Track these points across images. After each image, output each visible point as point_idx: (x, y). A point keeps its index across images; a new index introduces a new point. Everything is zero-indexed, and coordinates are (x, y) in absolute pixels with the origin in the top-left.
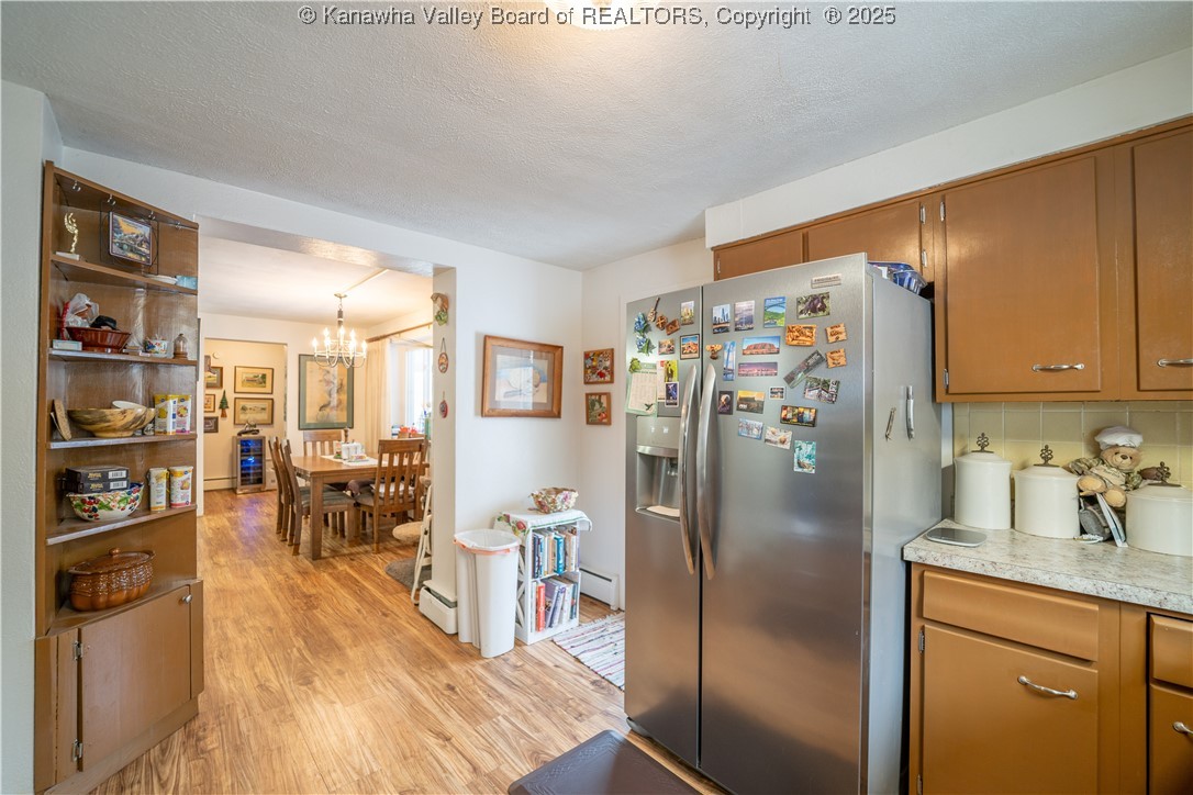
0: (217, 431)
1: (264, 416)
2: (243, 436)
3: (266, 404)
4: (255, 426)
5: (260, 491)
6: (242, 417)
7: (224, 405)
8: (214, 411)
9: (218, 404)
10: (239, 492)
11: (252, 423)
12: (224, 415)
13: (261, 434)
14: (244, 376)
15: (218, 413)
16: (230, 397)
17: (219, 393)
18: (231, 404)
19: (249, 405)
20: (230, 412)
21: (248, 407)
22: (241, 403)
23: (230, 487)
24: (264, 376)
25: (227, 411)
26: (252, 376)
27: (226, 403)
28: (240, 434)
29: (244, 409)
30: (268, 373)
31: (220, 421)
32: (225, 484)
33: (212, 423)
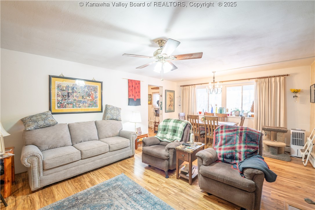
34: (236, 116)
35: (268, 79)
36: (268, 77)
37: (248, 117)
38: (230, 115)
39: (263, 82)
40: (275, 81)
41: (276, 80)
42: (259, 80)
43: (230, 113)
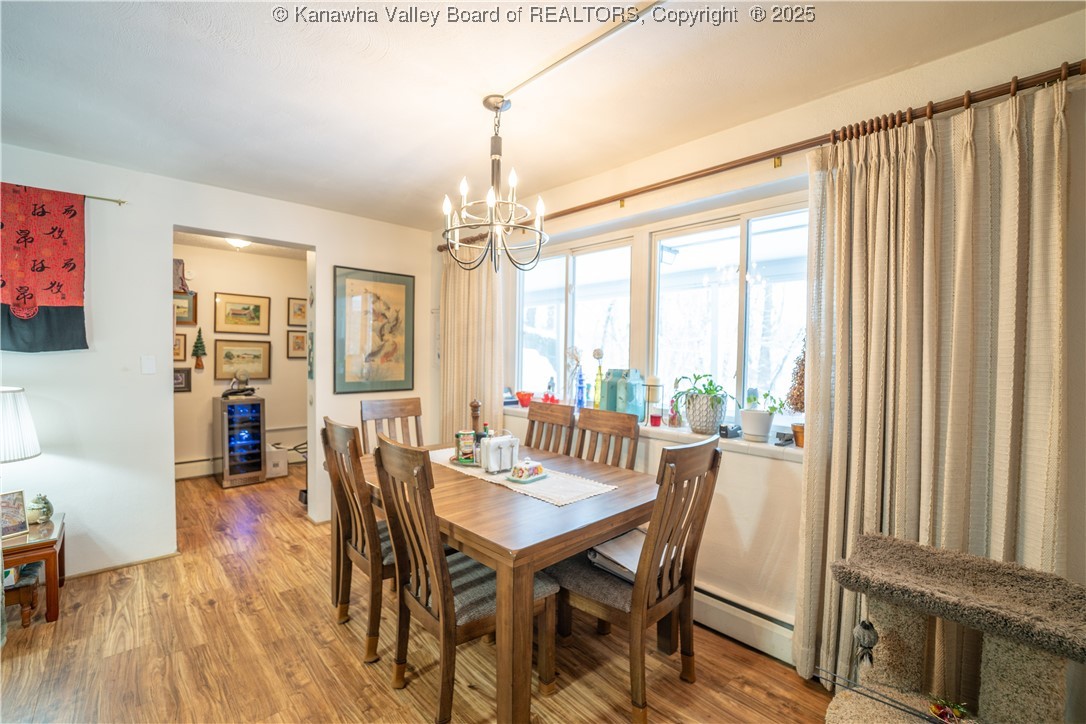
0: (190, 391)
1: (257, 368)
2: (231, 398)
3: (260, 350)
4: (246, 383)
5: (256, 481)
6: (226, 369)
7: (199, 350)
8: (185, 360)
9: (190, 349)
10: (226, 484)
11: (243, 378)
12: (199, 366)
13: (258, 395)
14: (229, 307)
15: (191, 362)
16: (209, 338)
17: (191, 333)
18: (209, 348)
19: (236, 350)
20: (208, 361)
21: (235, 353)
22: (225, 348)
23: (211, 472)
24: (257, 309)
25: (205, 360)
26: (239, 308)
27: (203, 347)
28: (225, 396)
29: (229, 356)
30: (263, 304)
31: (194, 374)
32: (203, 469)
33: (182, 378)
34: (696, 431)
35: (912, 128)
36: (914, 115)
37: (771, 445)
38: (666, 418)
39: (873, 162)
40: (974, 143)
41: (984, 124)
42: (842, 146)
43: (667, 407)
